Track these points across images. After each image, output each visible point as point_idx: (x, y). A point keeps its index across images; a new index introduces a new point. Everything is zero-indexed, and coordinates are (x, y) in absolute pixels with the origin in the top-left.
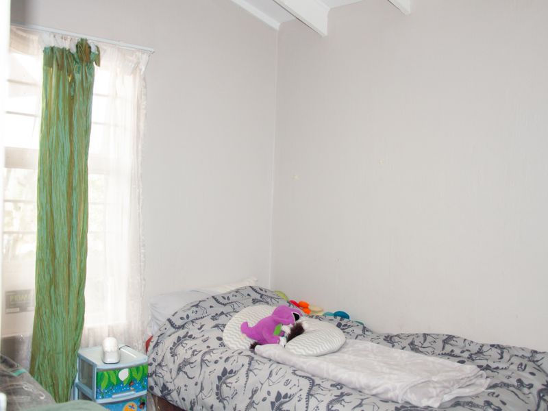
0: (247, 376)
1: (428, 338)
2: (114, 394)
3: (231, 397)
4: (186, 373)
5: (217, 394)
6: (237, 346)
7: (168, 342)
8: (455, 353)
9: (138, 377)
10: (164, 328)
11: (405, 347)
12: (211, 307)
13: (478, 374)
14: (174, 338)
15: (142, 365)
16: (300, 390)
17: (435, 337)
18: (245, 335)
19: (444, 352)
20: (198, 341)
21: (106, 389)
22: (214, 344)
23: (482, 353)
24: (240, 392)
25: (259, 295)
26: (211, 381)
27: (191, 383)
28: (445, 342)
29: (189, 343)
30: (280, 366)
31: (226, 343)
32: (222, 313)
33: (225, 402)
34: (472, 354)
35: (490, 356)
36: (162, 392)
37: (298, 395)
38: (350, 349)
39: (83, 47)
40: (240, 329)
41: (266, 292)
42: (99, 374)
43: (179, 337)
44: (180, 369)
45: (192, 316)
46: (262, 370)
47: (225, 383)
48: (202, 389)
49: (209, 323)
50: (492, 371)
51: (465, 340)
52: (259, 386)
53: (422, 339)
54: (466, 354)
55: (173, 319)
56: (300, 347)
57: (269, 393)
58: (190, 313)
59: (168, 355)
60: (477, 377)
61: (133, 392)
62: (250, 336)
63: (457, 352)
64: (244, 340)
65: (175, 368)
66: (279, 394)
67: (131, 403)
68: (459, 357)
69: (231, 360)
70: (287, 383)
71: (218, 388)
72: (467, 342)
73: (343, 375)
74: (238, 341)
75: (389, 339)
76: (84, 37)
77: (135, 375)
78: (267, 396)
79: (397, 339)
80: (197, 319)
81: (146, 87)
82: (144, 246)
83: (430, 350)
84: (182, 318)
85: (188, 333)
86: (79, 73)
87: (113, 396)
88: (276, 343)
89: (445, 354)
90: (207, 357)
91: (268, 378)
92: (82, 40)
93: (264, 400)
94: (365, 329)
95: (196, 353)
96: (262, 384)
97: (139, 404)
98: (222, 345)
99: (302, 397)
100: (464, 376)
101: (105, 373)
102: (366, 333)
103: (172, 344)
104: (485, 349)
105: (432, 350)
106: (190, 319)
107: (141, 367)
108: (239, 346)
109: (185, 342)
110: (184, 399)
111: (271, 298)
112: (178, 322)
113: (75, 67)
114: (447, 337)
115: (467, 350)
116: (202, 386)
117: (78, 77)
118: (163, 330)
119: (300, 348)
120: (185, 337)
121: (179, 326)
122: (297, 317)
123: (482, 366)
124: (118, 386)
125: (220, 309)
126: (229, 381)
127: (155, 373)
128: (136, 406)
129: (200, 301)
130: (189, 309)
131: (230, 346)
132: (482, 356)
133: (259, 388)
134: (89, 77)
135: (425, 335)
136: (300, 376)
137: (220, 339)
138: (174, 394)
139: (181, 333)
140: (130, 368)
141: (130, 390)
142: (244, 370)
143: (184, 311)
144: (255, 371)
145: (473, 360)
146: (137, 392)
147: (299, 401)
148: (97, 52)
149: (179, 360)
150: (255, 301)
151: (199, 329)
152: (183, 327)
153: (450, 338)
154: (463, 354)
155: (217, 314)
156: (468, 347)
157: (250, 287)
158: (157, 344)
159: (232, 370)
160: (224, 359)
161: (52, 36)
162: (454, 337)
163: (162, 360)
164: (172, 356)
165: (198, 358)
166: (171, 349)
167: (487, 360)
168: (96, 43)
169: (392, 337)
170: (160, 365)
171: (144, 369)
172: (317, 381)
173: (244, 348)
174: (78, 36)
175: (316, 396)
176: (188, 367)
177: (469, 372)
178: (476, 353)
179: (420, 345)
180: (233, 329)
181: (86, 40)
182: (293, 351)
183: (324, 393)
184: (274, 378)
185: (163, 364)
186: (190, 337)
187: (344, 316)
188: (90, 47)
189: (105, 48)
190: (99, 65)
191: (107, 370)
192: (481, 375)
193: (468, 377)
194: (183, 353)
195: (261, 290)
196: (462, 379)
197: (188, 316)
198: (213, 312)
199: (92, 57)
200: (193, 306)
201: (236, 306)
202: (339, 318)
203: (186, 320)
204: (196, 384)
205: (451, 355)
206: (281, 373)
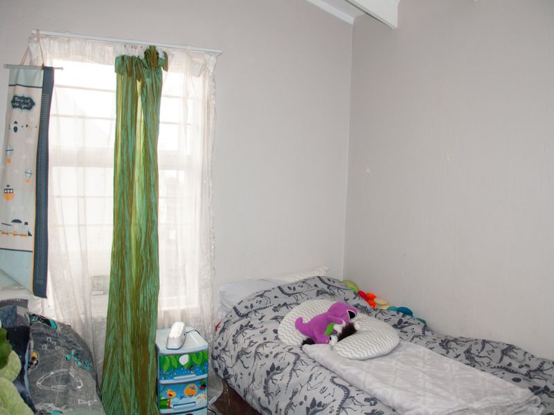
0: (291, 376)
1: (487, 346)
2: (175, 376)
3: (275, 393)
4: (242, 362)
5: (265, 388)
6: (289, 342)
7: (232, 329)
8: (512, 368)
9: (198, 362)
10: (229, 315)
11: (459, 355)
12: (276, 297)
13: (532, 399)
14: (237, 326)
15: (203, 351)
16: (334, 401)
17: (495, 345)
18: (298, 331)
19: (500, 365)
20: (256, 332)
21: (168, 371)
22: (270, 336)
23: (542, 371)
24: (283, 391)
25: (327, 286)
26: (261, 374)
27: (246, 372)
28: (504, 352)
29: (249, 332)
30: (322, 370)
31: (279, 337)
32: (285, 304)
33: (270, 397)
34: (531, 371)
35: (551, 375)
36: (224, 375)
37: (331, 405)
38: (401, 353)
39: (151, 54)
40: (294, 324)
41: (334, 282)
42: (162, 358)
43: (241, 325)
44: (238, 357)
45: (256, 306)
46: (304, 372)
47: (272, 379)
48: (254, 380)
49: (269, 313)
50: (550, 396)
51: (526, 353)
52: (299, 388)
53: (479, 346)
54: (524, 370)
55: (239, 308)
56: (347, 349)
57: (306, 398)
58: (254, 302)
59: (231, 342)
60: (529, 402)
61: (194, 375)
62: (303, 332)
63: (515, 366)
64: (297, 336)
65: (235, 354)
66: (314, 400)
67: (192, 385)
68: (516, 372)
69: (280, 356)
70: (323, 390)
71: (266, 382)
72: (527, 356)
73: (379, 390)
74: (291, 337)
75: (446, 344)
76: (152, 44)
77: (195, 360)
78: (304, 400)
79: (453, 344)
80: (260, 309)
81: (215, 87)
82: (214, 238)
83: (486, 361)
84: (246, 307)
85: (249, 322)
86: (149, 77)
87: (175, 378)
88: (325, 343)
89: (501, 368)
90: (260, 350)
91: (308, 382)
92: (150, 47)
93: (301, 403)
94: (425, 328)
95: (252, 344)
96: (302, 387)
97: (200, 386)
98: (277, 338)
99: (334, 408)
100: (512, 403)
101: (167, 357)
102: (426, 332)
103: (235, 331)
104: (546, 366)
105: (488, 360)
106: (254, 308)
107: (201, 353)
108: (292, 342)
109: (246, 331)
110: (239, 386)
111: (339, 288)
112: (243, 311)
113: (145, 72)
114: (506, 347)
115: (526, 365)
116: (253, 377)
117: (148, 81)
118: (229, 318)
119: (346, 351)
120: (246, 326)
121: (243, 315)
122: (352, 315)
123: (538, 388)
124: (180, 369)
125: (283, 299)
126: (275, 377)
127: (219, 356)
128: (196, 387)
129: (265, 291)
130: (253, 299)
131: (283, 340)
132: (541, 374)
133: (299, 390)
134: (158, 81)
135: (484, 342)
136: (337, 385)
137: (276, 331)
138: (232, 379)
139: (244, 321)
140: (190, 354)
141: (191, 374)
142: (289, 368)
143: (249, 300)
144: (298, 372)
145: (531, 378)
146: (197, 375)
147: (331, 412)
148: (164, 58)
149: (238, 349)
150: (319, 293)
151: (260, 319)
152: (247, 315)
153: (511, 348)
154: (520, 369)
155: (279, 305)
156: (527, 362)
157: (319, 277)
158: (223, 330)
159: (279, 367)
160: (274, 354)
161: (123, 46)
162: (514, 347)
163: (226, 346)
164: (234, 343)
165: (253, 349)
166: (234, 336)
167: (546, 380)
168: (164, 49)
169: (449, 341)
170: (224, 349)
171: (203, 355)
172: (353, 393)
173: (296, 344)
174: (146, 44)
175: (347, 410)
176: (244, 356)
177: (520, 397)
178: (535, 370)
179: (477, 354)
180: (288, 324)
181: (155, 47)
182: (340, 353)
183: (355, 407)
184: (313, 383)
185: (227, 350)
186: (251, 326)
187: (406, 312)
188: (157, 54)
189: (174, 53)
190: (167, 70)
191: (168, 355)
192: (535, 401)
193: (518, 404)
194: (243, 342)
195: (329, 280)
196: (510, 406)
197: (252, 306)
198: (276, 303)
199: (160, 62)
200: (257, 296)
201: (299, 297)
202: (401, 314)
203: (250, 309)
204: (249, 375)
205: (508, 369)
206: (320, 378)
